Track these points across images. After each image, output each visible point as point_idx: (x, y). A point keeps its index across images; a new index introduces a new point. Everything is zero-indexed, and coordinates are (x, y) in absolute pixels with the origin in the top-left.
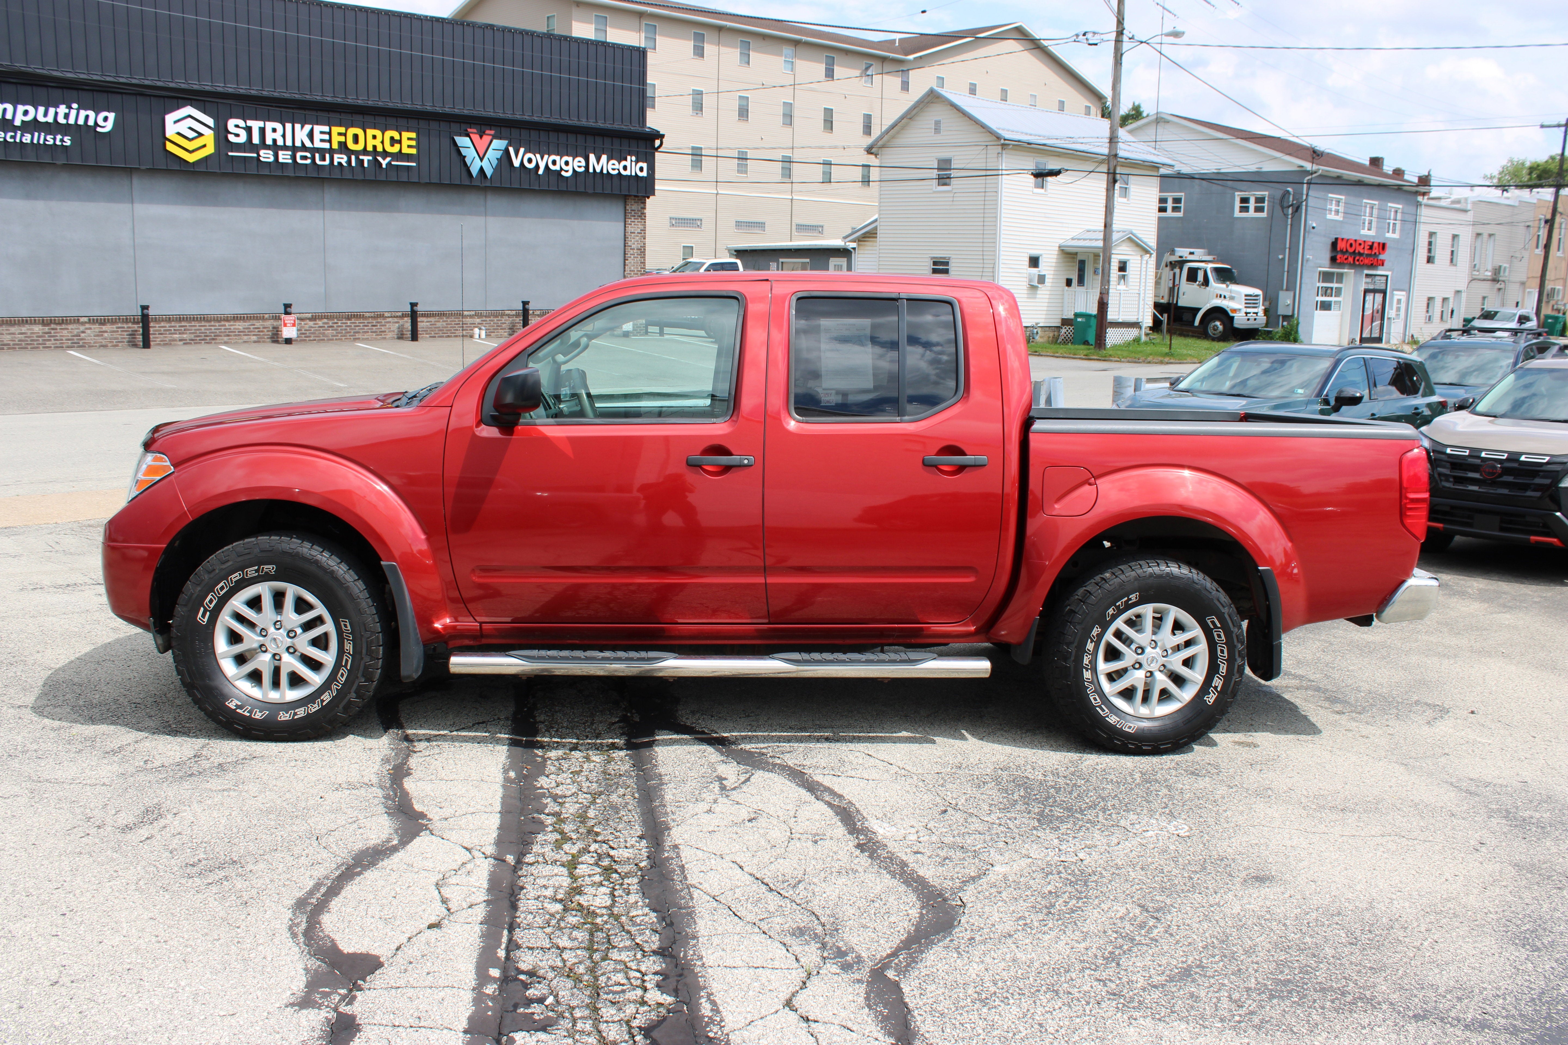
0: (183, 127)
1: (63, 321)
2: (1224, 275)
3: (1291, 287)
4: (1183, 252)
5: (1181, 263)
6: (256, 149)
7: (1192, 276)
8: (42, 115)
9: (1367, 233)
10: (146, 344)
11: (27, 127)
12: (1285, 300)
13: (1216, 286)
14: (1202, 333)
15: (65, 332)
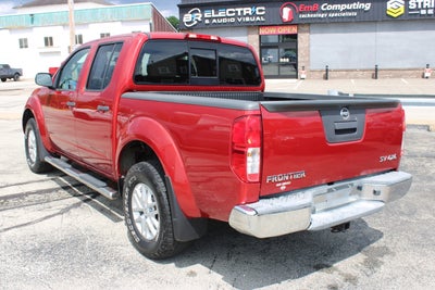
0: (393, 6)
1: (352, 70)
6: (419, 10)
8: (348, 7)
10: (376, 78)
11: (344, 11)
15: (352, 74)
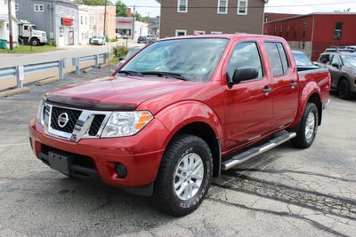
2: (35, 28)
3: (53, 31)
4: (22, 21)
5: (22, 24)
7: (26, 28)
9: (68, 17)
12: (51, 35)
13: (34, 31)
14: (31, 44)
